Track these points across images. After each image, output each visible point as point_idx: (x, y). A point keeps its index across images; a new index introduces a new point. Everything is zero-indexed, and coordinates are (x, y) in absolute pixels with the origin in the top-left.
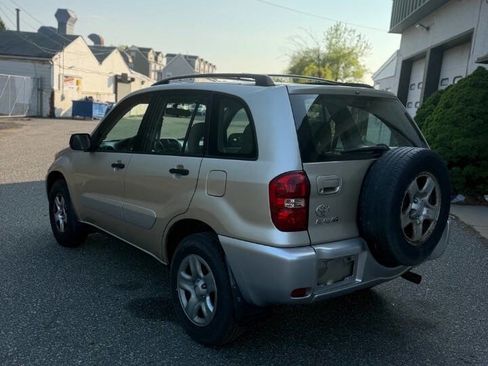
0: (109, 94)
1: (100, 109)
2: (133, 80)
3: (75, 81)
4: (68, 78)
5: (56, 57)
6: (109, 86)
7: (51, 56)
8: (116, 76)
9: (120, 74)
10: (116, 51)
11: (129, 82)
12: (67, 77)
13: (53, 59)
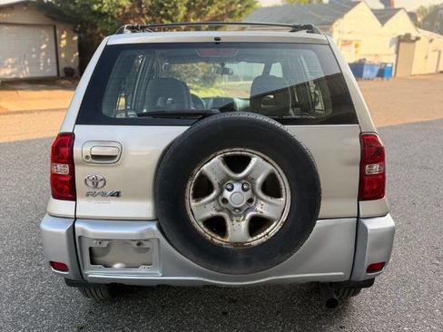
0: (389, 55)
1: (372, 70)
2: (418, 39)
3: (353, 45)
4: (346, 43)
5: (336, 23)
6: (390, 46)
7: (331, 24)
8: (399, 37)
9: (403, 34)
10: (401, 11)
11: (414, 41)
12: (345, 41)
13: (333, 26)
